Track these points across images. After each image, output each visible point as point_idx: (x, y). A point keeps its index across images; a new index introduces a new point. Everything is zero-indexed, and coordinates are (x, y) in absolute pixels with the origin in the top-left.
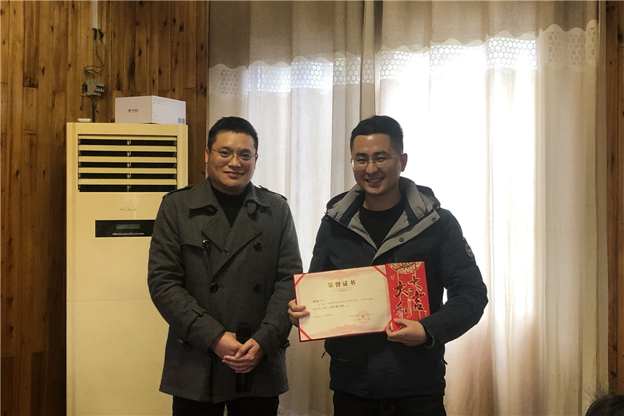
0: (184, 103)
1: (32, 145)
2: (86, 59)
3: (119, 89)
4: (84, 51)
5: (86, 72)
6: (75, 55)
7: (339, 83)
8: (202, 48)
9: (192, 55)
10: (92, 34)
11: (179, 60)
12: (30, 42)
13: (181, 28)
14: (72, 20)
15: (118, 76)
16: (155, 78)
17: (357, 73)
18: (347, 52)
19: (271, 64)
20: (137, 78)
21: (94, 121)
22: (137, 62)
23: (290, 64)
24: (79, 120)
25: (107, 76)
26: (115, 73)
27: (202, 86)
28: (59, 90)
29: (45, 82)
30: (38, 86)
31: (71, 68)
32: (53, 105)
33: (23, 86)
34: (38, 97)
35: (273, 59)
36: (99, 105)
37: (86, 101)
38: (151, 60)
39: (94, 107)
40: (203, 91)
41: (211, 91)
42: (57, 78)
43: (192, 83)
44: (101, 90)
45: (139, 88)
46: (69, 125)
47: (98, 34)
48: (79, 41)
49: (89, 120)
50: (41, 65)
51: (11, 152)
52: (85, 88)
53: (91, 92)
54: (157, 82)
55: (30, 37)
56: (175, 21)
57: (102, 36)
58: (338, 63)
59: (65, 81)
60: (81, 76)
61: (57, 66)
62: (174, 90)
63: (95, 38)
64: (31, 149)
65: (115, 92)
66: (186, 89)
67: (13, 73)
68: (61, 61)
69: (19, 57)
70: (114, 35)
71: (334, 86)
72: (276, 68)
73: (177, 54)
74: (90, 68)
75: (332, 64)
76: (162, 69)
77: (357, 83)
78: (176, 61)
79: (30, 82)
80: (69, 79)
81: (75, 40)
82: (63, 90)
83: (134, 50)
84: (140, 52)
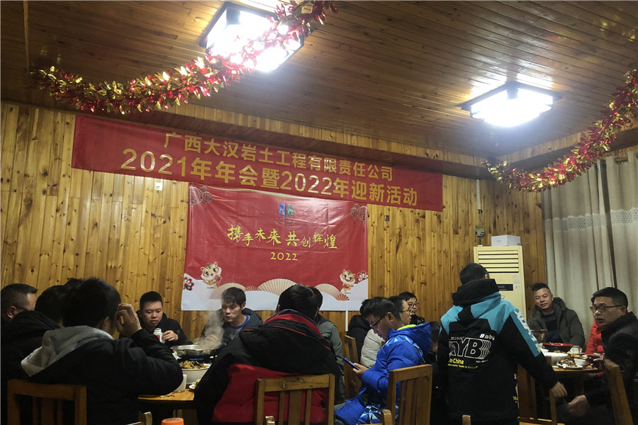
0: (519, 237)
2: (476, 222)
3: (491, 233)
4: (475, 219)
5: (477, 227)
6: (472, 221)
9: (521, 217)
10: (478, 211)
12: (455, 217)
13: (516, 206)
14: (470, 207)
15: (489, 228)
16: (505, 227)
20: (497, 228)
22: (497, 221)
24: (478, 246)
25: (485, 228)
26: (488, 226)
27: (526, 230)
29: (461, 232)
30: (459, 233)
31: (471, 226)
32: (465, 240)
33: (453, 234)
34: (459, 238)
36: (482, 240)
37: (477, 238)
38: (504, 220)
39: (480, 240)
42: (466, 230)
43: (522, 229)
44: (483, 234)
45: (498, 232)
46: (474, 248)
47: (480, 211)
49: (482, 245)
50: (459, 225)
51: (450, 259)
52: (476, 233)
53: (479, 235)
54: (506, 229)
56: (513, 204)
57: (482, 212)
59: (468, 231)
60: (474, 228)
61: (465, 225)
62: (514, 232)
63: (479, 213)
64: (457, 258)
65: (489, 235)
66: (519, 231)
67: (450, 229)
68: (467, 224)
69: (452, 223)
70: (487, 211)
73: (515, 217)
74: (478, 225)
76: (508, 224)
78: (514, 221)
79: (456, 232)
80: (470, 230)
81: (472, 214)
82: (468, 234)
83: (495, 216)
84: (498, 217)
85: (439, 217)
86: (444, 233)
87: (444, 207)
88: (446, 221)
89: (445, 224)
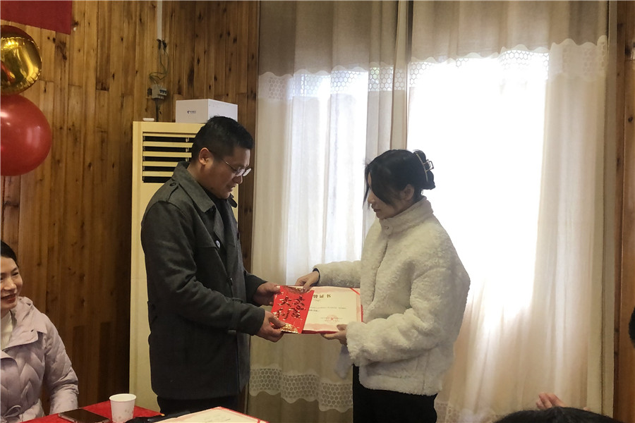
0: (236, 107)
1: (103, 141)
2: (152, 67)
3: (180, 93)
4: (150, 61)
5: (151, 78)
6: (142, 63)
7: (373, 90)
8: (253, 57)
9: (244, 65)
10: (156, 44)
11: (233, 68)
12: (102, 50)
13: (235, 40)
14: (139, 32)
15: (179, 82)
16: (211, 84)
17: (390, 81)
18: (382, 63)
19: (313, 72)
20: (196, 84)
21: (157, 120)
22: (195, 70)
23: (330, 72)
24: (145, 119)
25: (169, 82)
26: (177, 79)
27: (252, 92)
28: (126, 93)
29: (115, 87)
30: (109, 89)
31: (138, 75)
32: (122, 106)
33: (96, 89)
34: (109, 99)
35: (315, 68)
36: (162, 108)
37: (150, 103)
38: (208, 68)
39: (157, 109)
40: (253, 96)
41: (260, 96)
42: (126, 83)
43: (244, 90)
44: (164, 94)
45: (197, 92)
46: (135, 124)
47: (162, 44)
48: (145, 50)
49: (153, 119)
50: (112, 71)
51: (84, 147)
52: (150, 92)
53: (155, 95)
54: (213, 88)
55: (102, 46)
56: (229, 34)
57: (165, 46)
58: (373, 72)
59: (132, 85)
60: (146, 81)
61: (126, 72)
62: (227, 95)
63: (159, 47)
64: (102, 145)
65: (176, 96)
66: (239, 94)
67: (87, 78)
68: (130, 68)
69: (92, 63)
70: (176, 46)
71: (369, 92)
72: (318, 76)
73: (230, 64)
74: (155, 74)
75: (368, 73)
76: (217, 77)
77: (390, 90)
78: (230, 70)
79: (102, 86)
80: (136, 84)
81: (142, 50)
82: (131, 93)
83: (193, 59)
84: (199, 61)
85: (61, 47)
86: (70, 85)
87: (76, 24)
88: (77, 57)
89: (75, 63)
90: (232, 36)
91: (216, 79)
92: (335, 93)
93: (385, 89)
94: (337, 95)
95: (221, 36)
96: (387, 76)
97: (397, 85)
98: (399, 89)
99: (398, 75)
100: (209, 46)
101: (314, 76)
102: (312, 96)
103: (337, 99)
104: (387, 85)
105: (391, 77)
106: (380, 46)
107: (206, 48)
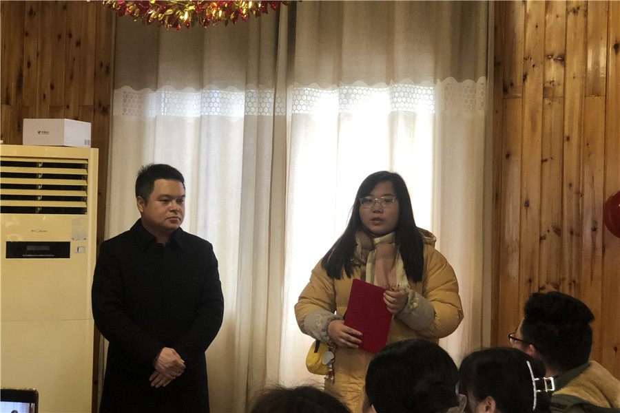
0: (89, 124)
3: (8, 102)
7: (250, 114)
8: (102, 65)
9: (90, 71)
11: (75, 76)
16: (46, 92)
17: (270, 105)
18: (260, 85)
19: (179, 89)
20: (25, 91)
22: (25, 74)
23: (200, 91)
27: (100, 105)
35: (181, 84)
38: (43, 73)
40: (101, 109)
43: (89, 102)
54: (48, 97)
56: (70, 36)
58: (250, 94)
62: (68, 107)
66: (82, 107)
71: (245, 116)
72: (183, 93)
73: (72, 71)
77: (270, 115)
78: (72, 77)
83: (22, 61)
84: (29, 65)
90: (75, 38)
91: (52, 87)
92: (207, 114)
93: (264, 114)
94: (209, 116)
95: (60, 37)
96: (266, 100)
97: (277, 110)
98: (280, 114)
99: (278, 100)
100: (43, 47)
101: (180, 93)
102: (178, 115)
103: (208, 121)
104: (266, 110)
105: (271, 100)
106: (259, 67)
107: (40, 50)
